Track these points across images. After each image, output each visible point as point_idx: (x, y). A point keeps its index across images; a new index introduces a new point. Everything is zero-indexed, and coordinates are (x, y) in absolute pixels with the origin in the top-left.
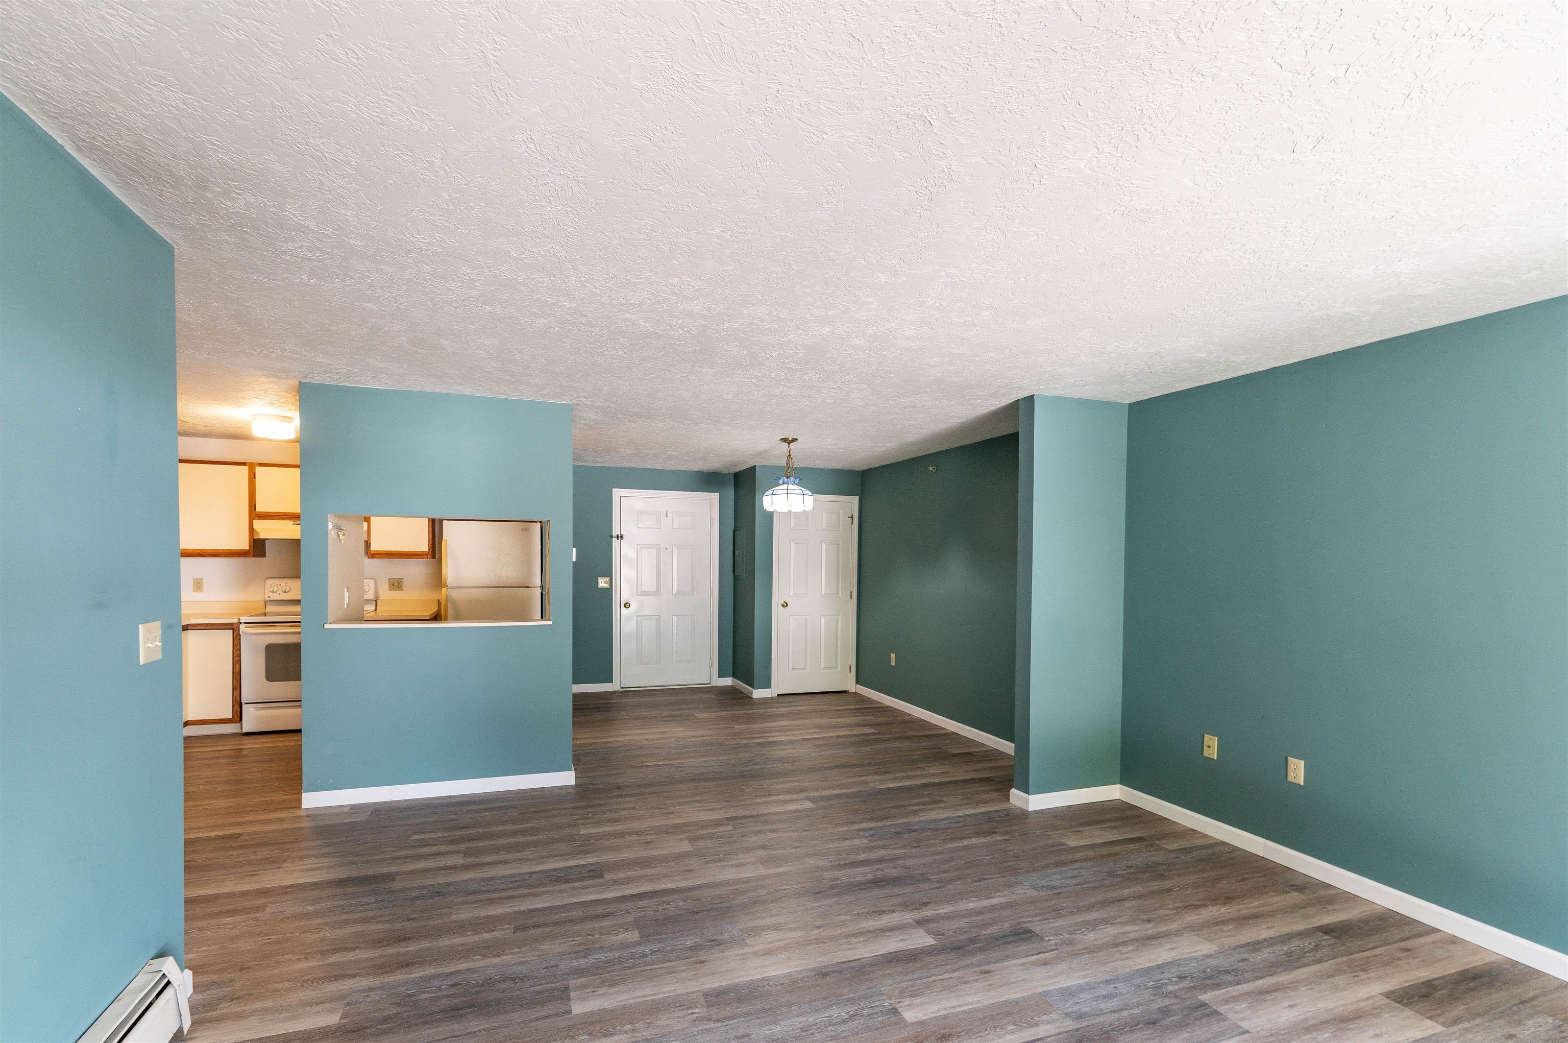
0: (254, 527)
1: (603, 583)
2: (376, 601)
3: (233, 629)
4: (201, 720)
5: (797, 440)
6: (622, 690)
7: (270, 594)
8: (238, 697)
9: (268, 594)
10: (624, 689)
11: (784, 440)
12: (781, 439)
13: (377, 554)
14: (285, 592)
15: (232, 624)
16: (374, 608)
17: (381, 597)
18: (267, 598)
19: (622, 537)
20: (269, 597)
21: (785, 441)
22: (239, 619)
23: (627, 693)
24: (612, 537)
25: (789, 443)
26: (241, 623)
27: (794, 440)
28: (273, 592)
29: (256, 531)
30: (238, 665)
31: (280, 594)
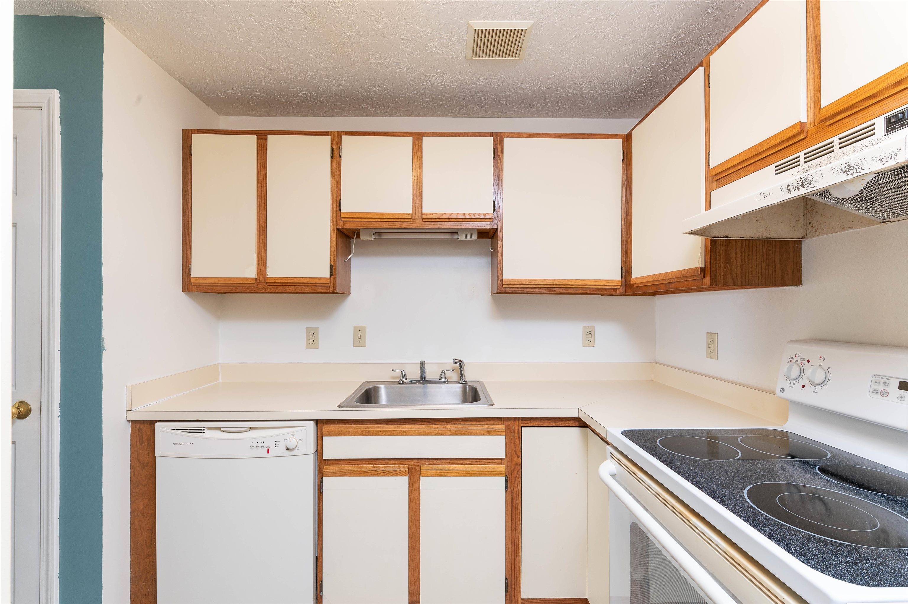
7: (786, 384)
9: (782, 381)
14: (816, 383)
18: (779, 394)
20: (782, 390)
22: (607, 431)
31: (803, 386)
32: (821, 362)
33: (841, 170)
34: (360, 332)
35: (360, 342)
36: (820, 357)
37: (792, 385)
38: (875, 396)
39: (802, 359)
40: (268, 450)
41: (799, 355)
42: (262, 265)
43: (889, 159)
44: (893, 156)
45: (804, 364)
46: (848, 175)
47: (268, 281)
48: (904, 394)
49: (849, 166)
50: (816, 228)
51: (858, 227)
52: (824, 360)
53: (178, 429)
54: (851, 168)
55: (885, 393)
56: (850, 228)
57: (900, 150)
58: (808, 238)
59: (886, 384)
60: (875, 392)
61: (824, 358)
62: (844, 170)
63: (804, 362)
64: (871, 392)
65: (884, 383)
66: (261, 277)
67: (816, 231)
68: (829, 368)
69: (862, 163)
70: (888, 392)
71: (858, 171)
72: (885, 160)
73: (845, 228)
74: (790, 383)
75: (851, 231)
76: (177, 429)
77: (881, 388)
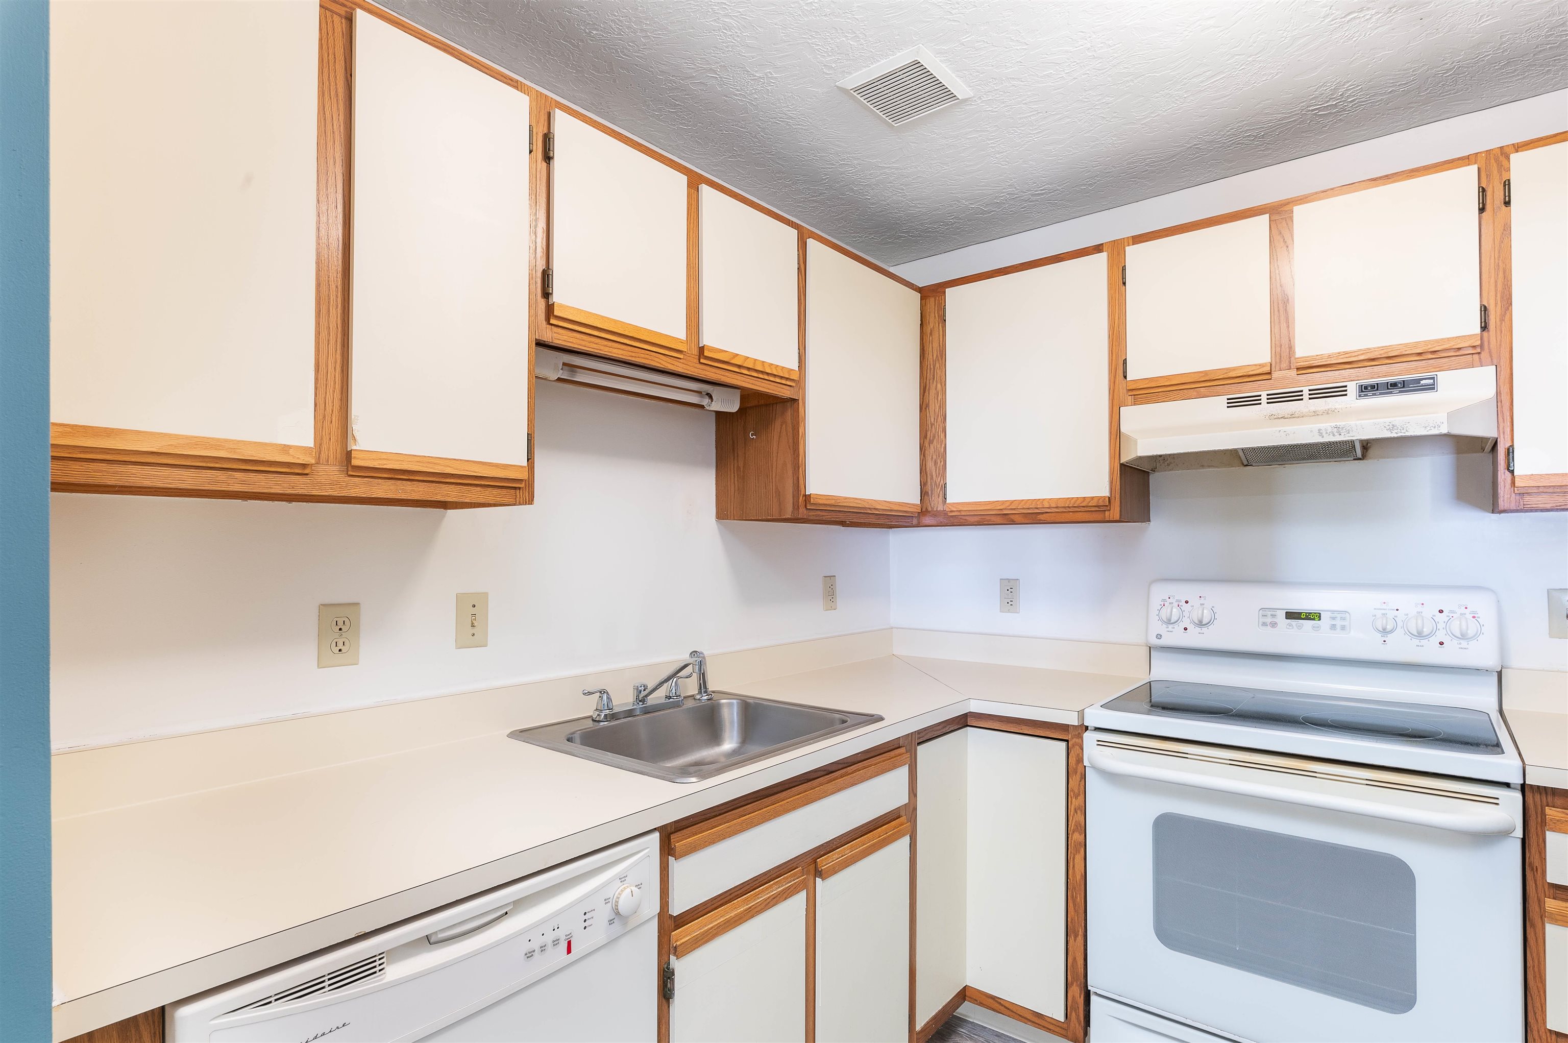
0: (1123, 429)
2: (1500, 674)
3: (1067, 741)
4: (993, 998)
7: (1162, 629)
8: (1080, 962)
9: (1157, 627)
14: (1200, 624)
15: (1065, 728)
17: (1516, 661)
18: (1154, 641)
20: (1159, 636)
22: (1081, 714)
26: (1087, 728)
28: (1169, 622)
29: (1128, 437)
30: (1079, 858)
31: (1186, 629)
32: (1202, 601)
33: (1385, 427)
34: (474, 611)
35: (473, 635)
36: (1200, 597)
37: (1170, 629)
38: (1264, 628)
39: (1178, 601)
40: (569, 943)
41: (1174, 597)
42: (329, 409)
43: (1432, 428)
44: (1436, 426)
45: (1182, 606)
46: (1392, 433)
47: (355, 462)
48: (1292, 623)
49: (1393, 425)
50: (1168, 462)
51: (1217, 467)
52: (1205, 599)
53: (281, 997)
54: (1395, 428)
55: (1274, 625)
56: (1209, 466)
57: (1443, 423)
58: (1158, 471)
59: (1273, 616)
60: (1264, 624)
61: (1205, 598)
62: (1388, 428)
63: (1180, 604)
64: (1260, 625)
65: (1271, 615)
66: (324, 446)
67: (1168, 465)
68: (1213, 607)
69: (1406, 426)
70: (1276, 623)
71: (1402, 431)
72: (1429, 428)
73: (1203, 466)
74: (1168, 627)
75: (1210, 469)
76: (276, 1000)
77: (1269, 620)
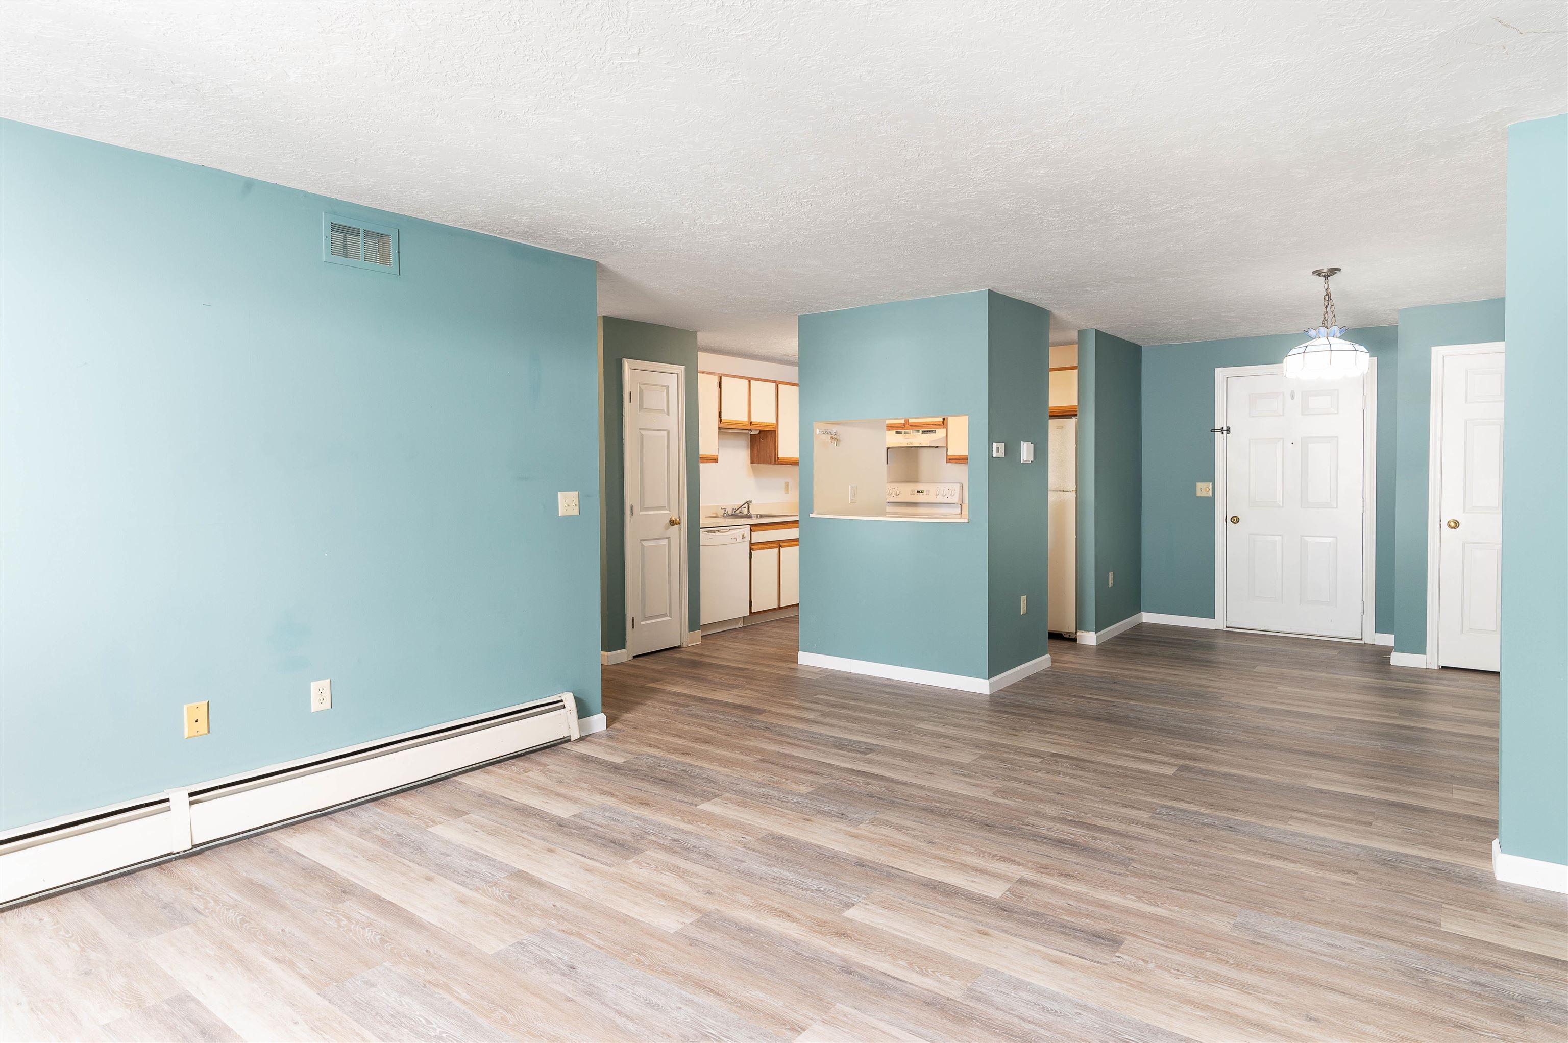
1: (1203, 490)
5: (1339, 270)
6: (1228, 629)
10: (1230, 630)
11: (1318, 273)
12: (1314, 273)
13: (953, 459)
14: (897, 495)
16: (959, 511)
19: (1228, 430)
21: (1319, 275)
23: (1231, 634)
24: (1213, 431)
25: (1326, 277)
27: (1333, 271)
